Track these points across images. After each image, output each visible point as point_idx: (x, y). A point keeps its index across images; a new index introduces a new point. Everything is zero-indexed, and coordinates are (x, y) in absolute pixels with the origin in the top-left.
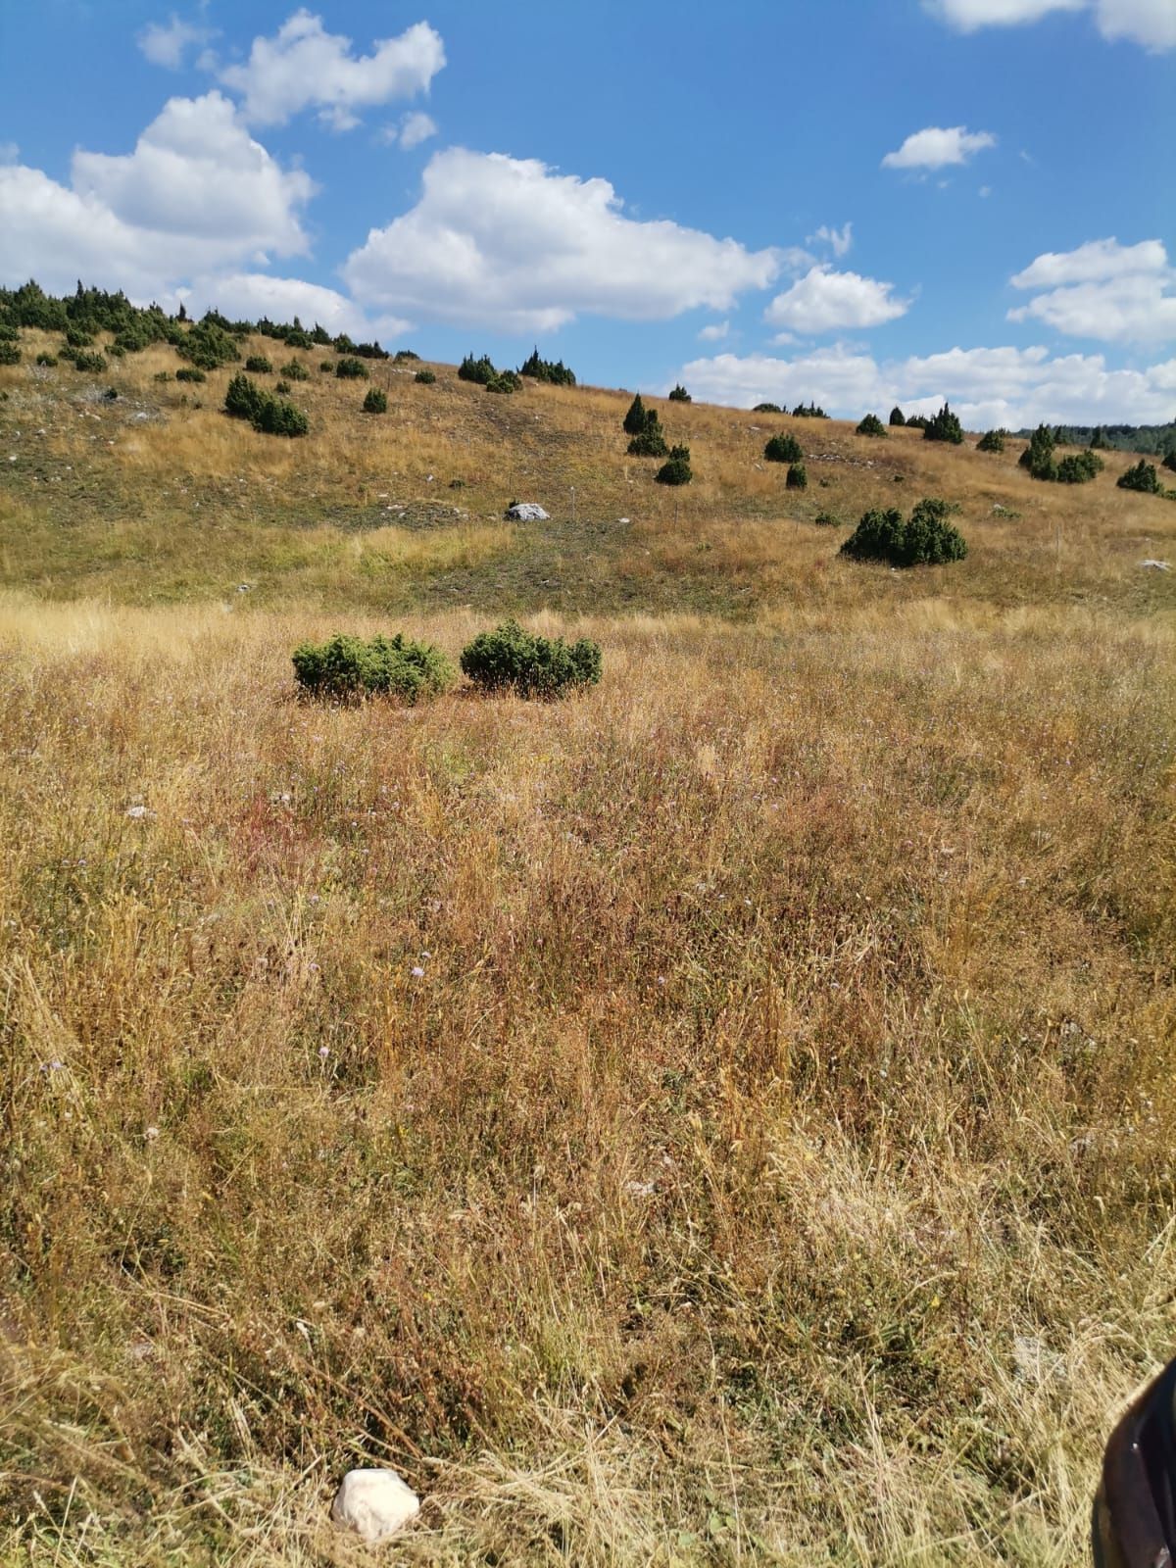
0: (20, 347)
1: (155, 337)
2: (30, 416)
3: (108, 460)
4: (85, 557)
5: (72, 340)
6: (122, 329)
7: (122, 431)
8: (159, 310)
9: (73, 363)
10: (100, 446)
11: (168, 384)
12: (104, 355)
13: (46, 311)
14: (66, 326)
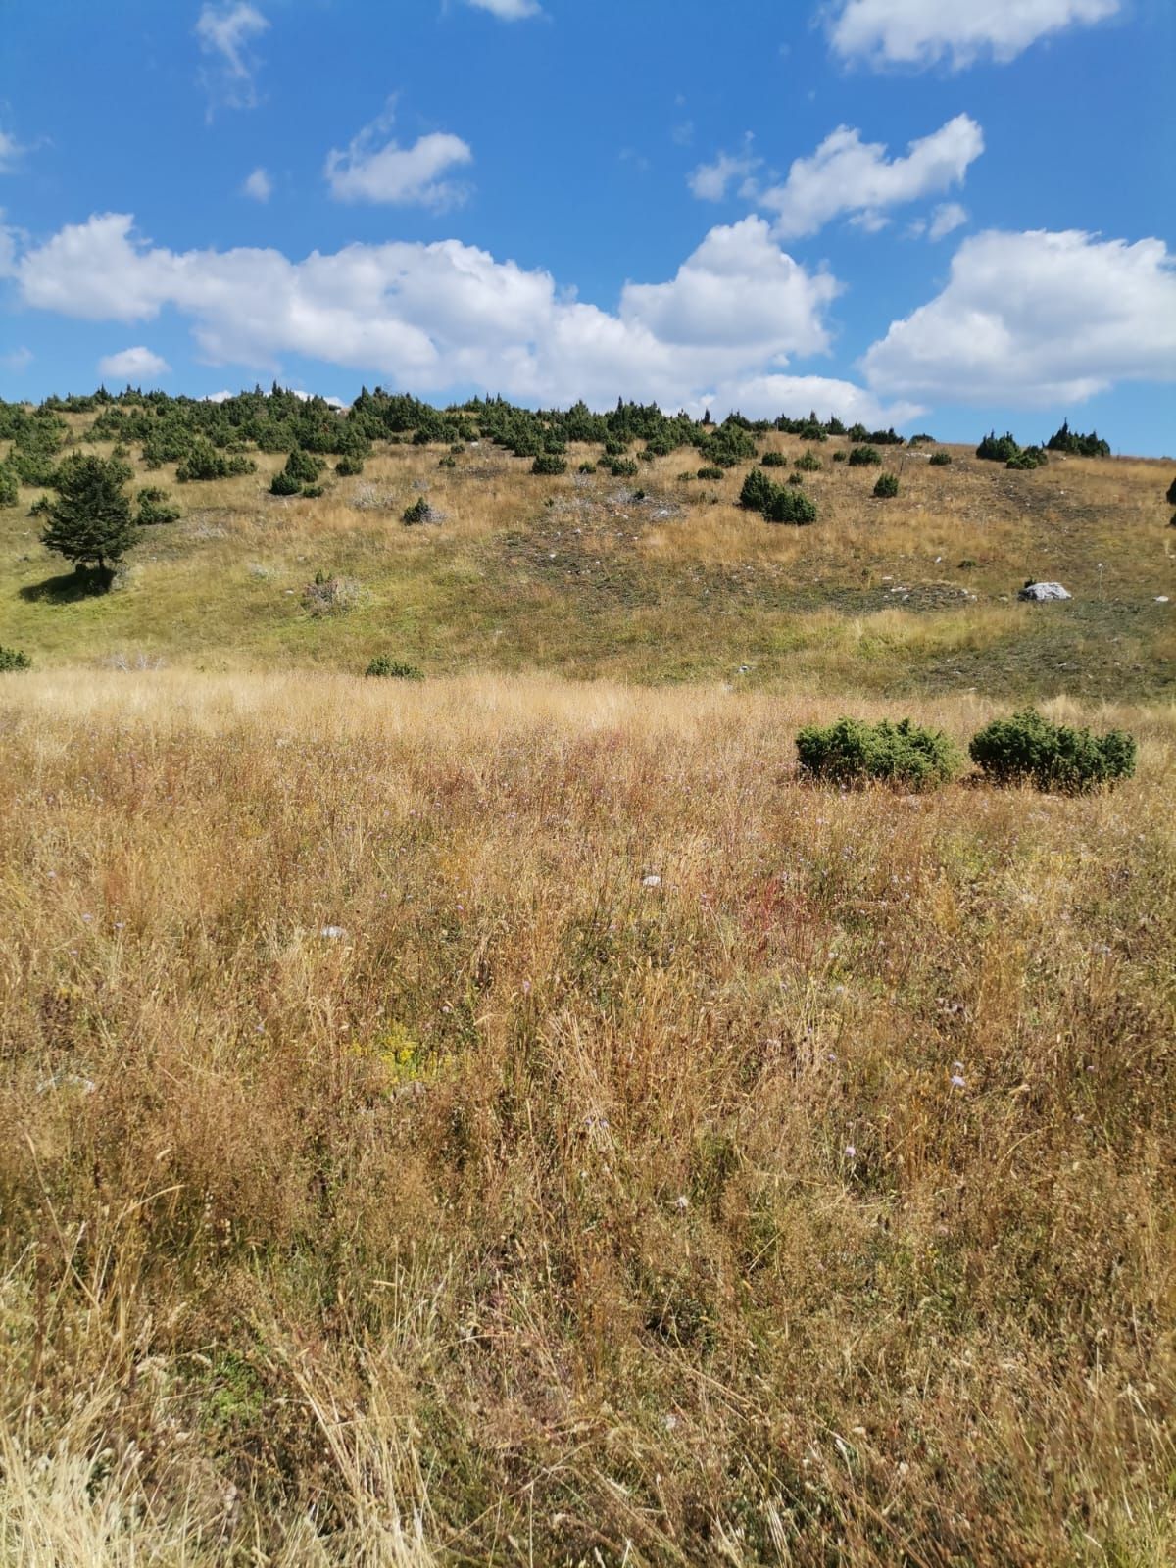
0: (567, 459)
1: (681, 441)
2: (570, 518)
3: (632, 554)
4: (605, 641)
5: (610, 450)
6: (653, 436)
7: (646, 528)
8: (686, 416)
9: (609, 470)
10: (626, 541)
11: (690, 483)
12: (636, 461)
13: (590, 426)
14: (606, 437)
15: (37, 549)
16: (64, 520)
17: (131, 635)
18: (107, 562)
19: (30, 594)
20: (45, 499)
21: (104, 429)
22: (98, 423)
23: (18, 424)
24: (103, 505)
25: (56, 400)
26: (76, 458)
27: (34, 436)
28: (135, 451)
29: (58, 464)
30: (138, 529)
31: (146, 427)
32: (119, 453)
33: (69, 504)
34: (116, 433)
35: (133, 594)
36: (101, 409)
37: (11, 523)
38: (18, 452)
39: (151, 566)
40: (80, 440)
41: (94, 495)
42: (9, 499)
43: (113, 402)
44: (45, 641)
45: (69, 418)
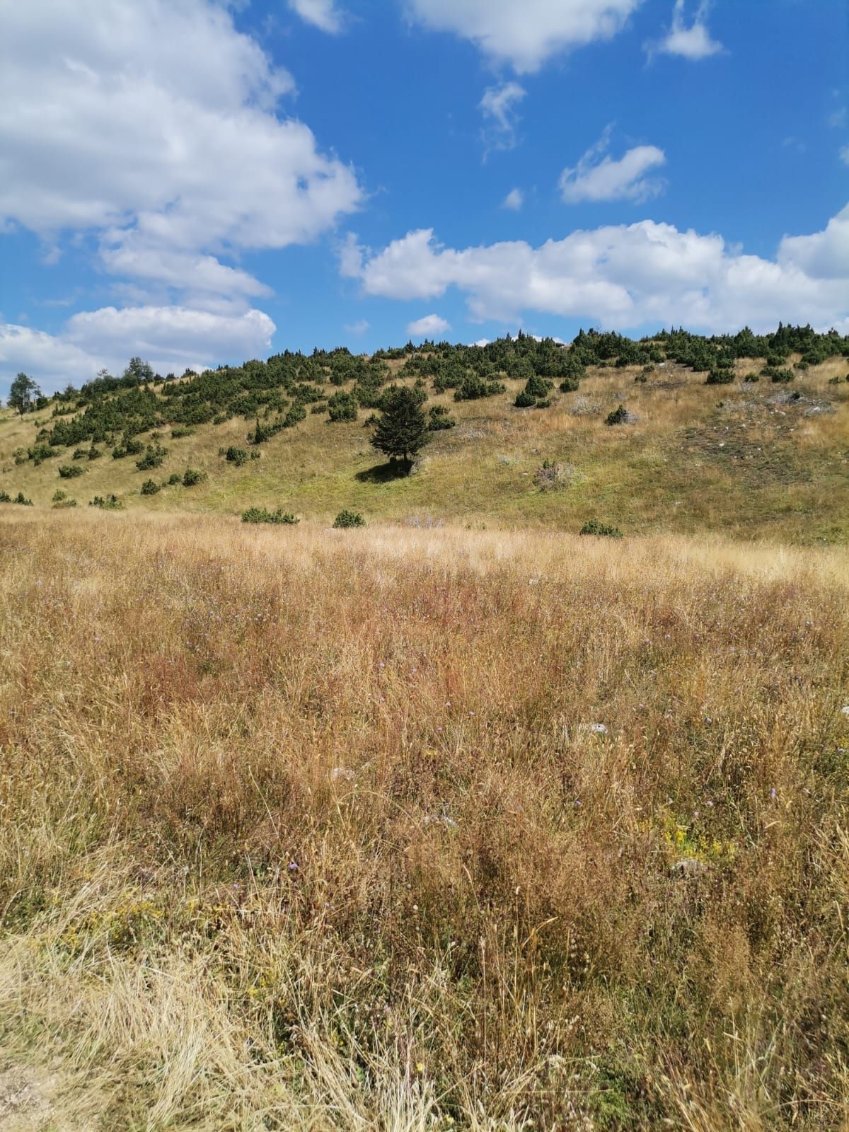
0: (735, 372)
1: (832, 353)
2: (736, 416)
3: (788, 442)
4: (764, 510)
5: (771, 362)
6: (807, 350)
7: (801, 421)
8: (836, 333)
9: (770, 378)
10: (784, 433)
11: (839, 386)
12: (793, 371)
13: (754, 345)
14: (768, 353)
15: (367, 448)
16: (385, 430)
17: (422, 504)
18: (409, 456)
19: (362, 477)
20: (373, 416)
21: (410, 369)
22: (407, 365)
23: (360, 368)
24: (409, 419)
25: (382, 351)
26: (393, 389)
27: (368, 375)
28: (429, 382)
29: (382, 393)
30: (429, 433)
31: (436, 366)
32: (419, 384)
33: (387, 418)
34: (418, 371)
35: (424, 476)
36: (409, 356)
37: (353, 432)
38: (359, 386)
39: (435, 458)
40: (395, 377)
41: (404, 411)
42: (352, 417)
43: (416, 351)
44: (369, 507)
45: (390, 363)
